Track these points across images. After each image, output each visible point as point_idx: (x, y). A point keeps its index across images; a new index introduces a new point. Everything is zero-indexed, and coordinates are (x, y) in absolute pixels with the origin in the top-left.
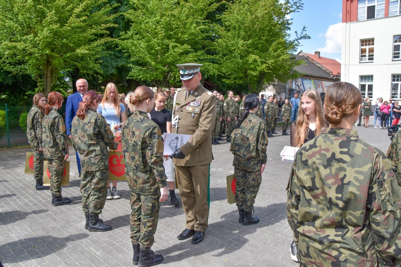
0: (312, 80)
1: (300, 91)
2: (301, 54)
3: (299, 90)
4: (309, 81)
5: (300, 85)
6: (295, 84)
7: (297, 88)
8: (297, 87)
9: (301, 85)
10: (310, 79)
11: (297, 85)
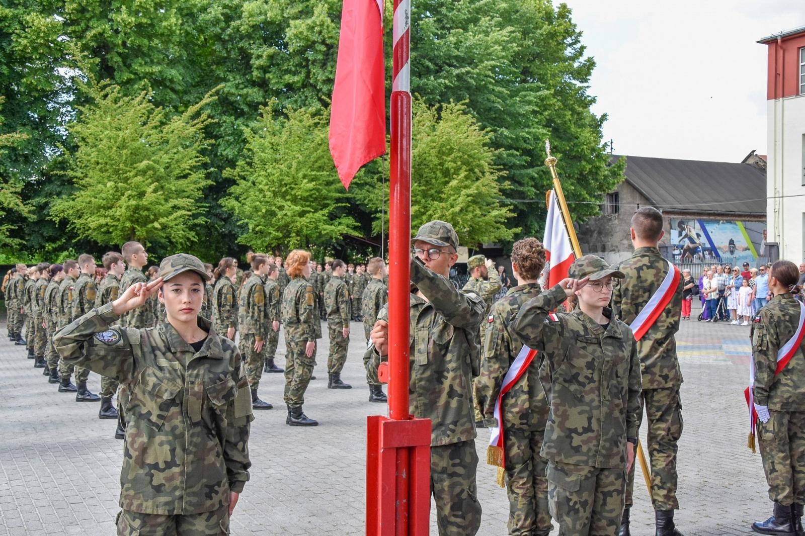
0: (740, 224)
1: (698, 247)
2: (751, 161)
3: (691, 246)
4: (728, 226)
5: (694, 236)
6: (680, 234)
7: (687, 243)
8: (686, 240)
9: (698, 235)
10: (730, 222)
11: (686, 236)
